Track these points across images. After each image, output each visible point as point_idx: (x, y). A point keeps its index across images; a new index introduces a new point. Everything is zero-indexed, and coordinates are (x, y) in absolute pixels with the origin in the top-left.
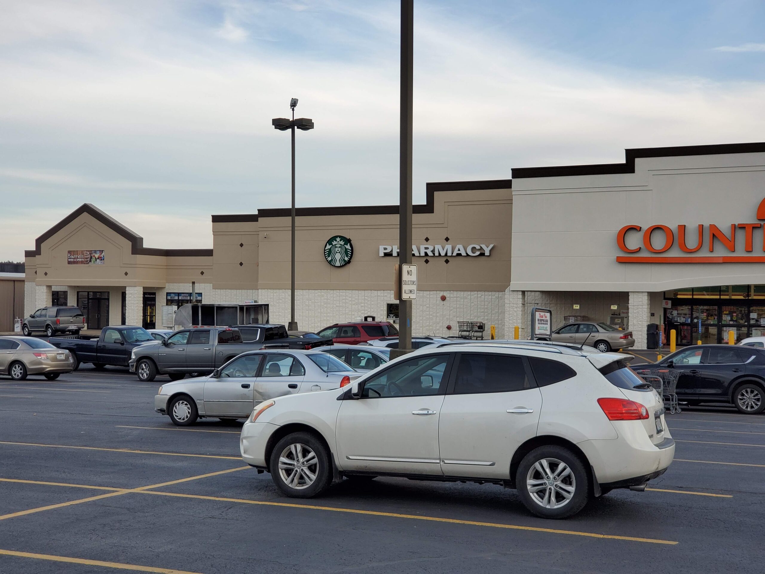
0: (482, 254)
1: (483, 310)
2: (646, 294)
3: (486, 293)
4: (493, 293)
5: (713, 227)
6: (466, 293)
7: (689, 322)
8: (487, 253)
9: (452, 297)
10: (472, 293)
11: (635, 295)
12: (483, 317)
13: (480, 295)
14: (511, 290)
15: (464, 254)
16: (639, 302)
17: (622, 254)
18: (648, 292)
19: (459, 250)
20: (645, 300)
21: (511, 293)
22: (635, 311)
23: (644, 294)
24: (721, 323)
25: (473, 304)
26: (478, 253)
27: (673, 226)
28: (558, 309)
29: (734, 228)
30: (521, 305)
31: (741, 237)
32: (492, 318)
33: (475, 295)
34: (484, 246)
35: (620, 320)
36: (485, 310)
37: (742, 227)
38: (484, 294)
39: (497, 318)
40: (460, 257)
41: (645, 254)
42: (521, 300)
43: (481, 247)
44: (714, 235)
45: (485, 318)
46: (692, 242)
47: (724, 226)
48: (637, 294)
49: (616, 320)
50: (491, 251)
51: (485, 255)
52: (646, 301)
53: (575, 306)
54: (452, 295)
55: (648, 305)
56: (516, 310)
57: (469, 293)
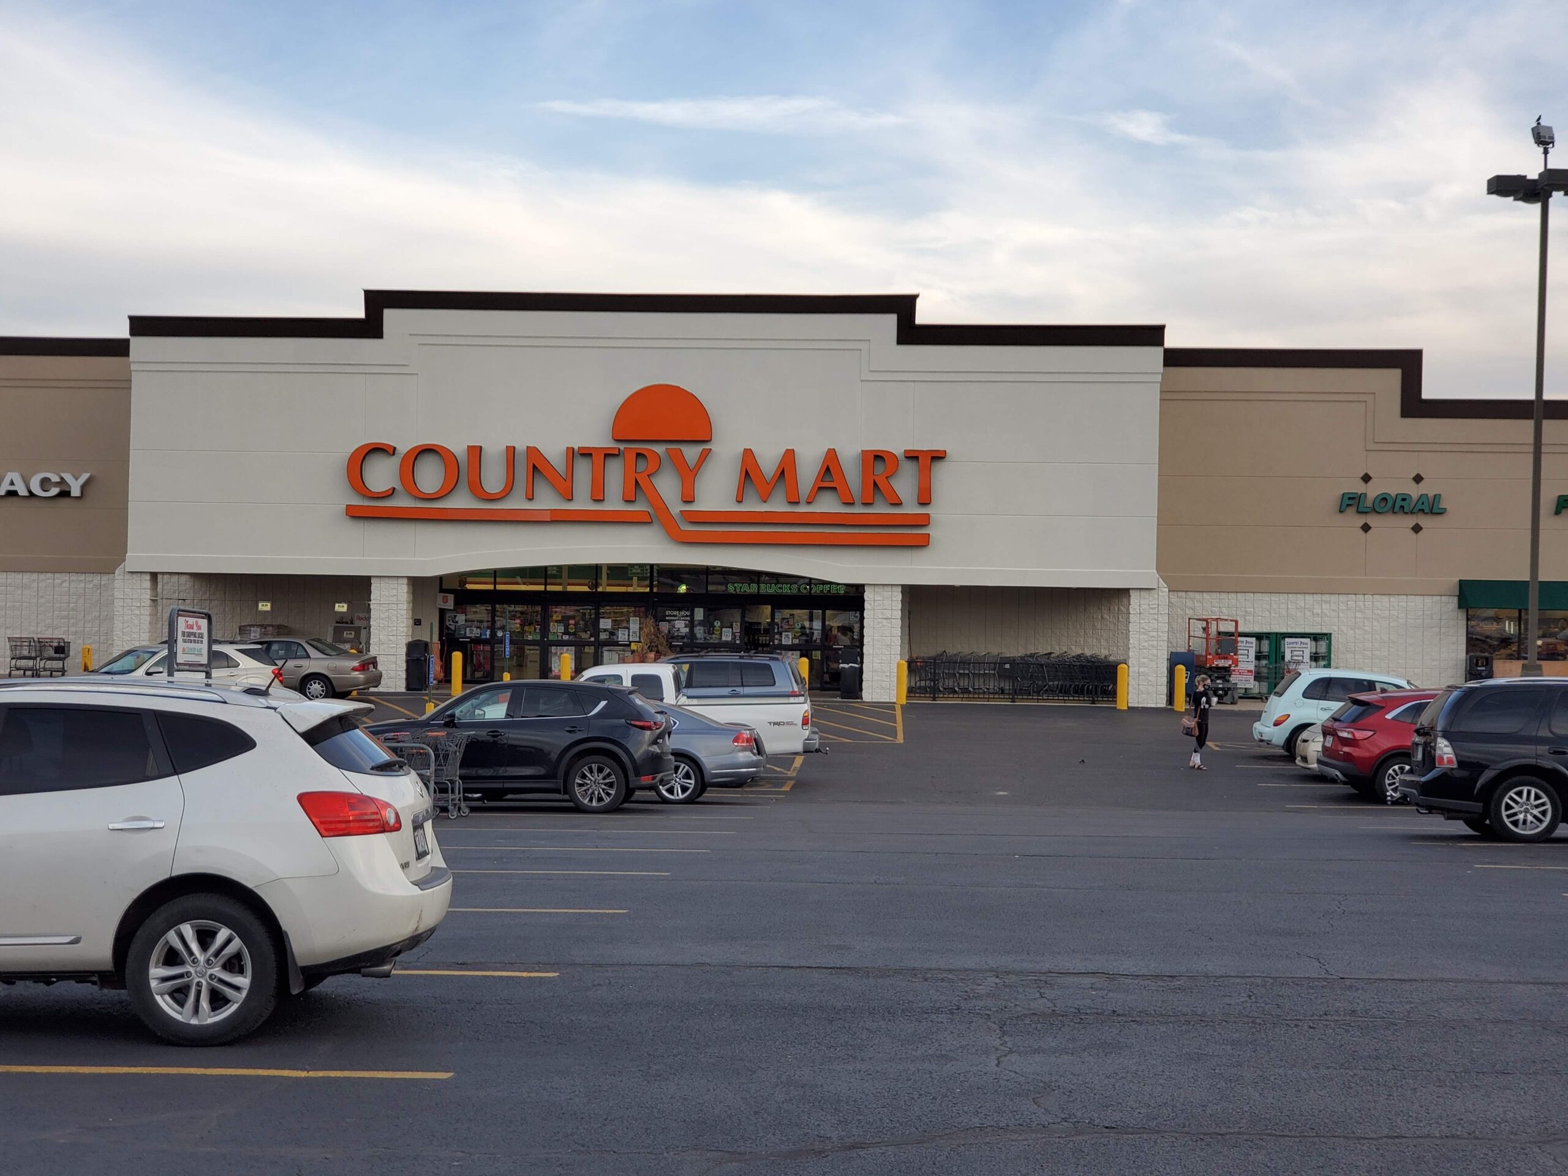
0: (65, 494)
1: (66, 613)
2: (405, 581)
3: (74, 577)
4: (89, 577)
5: (532, 452)
6: (27, 576)
7: (488, 637)
8: (75, 492)
10: (42, 577)
11: (384, 584)
12: (66, 628)
13: (60, 581)
14: (127, 570)
15: (23, 492)
16: (392, 596)
17: (357, 501)
18: (409, 578)
19: (12, 483)
20: (402, 592)
21: (127, 576)
22: (382, 616)
23: (401, 581)
24: (548, 638)
25: (42, 600)
26: (55, 491)
27: (458, 447)
28: (227, 610)
29: (572, 454)
30: (149, 602)
31: (583, 472)
32: (86, 629)
33: (48, 581)
34: (68, 477)
35: (353, 633)
36: (71, 613)
37: (586, 453)
38: (67, 578)
39: (97, 629)
40: (12, 500)
41: (403, 502)
42: (149, 592)
43: (62, 478)
44: (534, 467)
45: (71, 629)
46: (493, 480)
47: (554, 452)
48: (387, 580)
49: (345, 633)
50: (83, 487)
51: (72, 495)
52: (405, 595)
53: (263, 605)
55: (408, 603)
56: (138, 612)
57: (35, 576)
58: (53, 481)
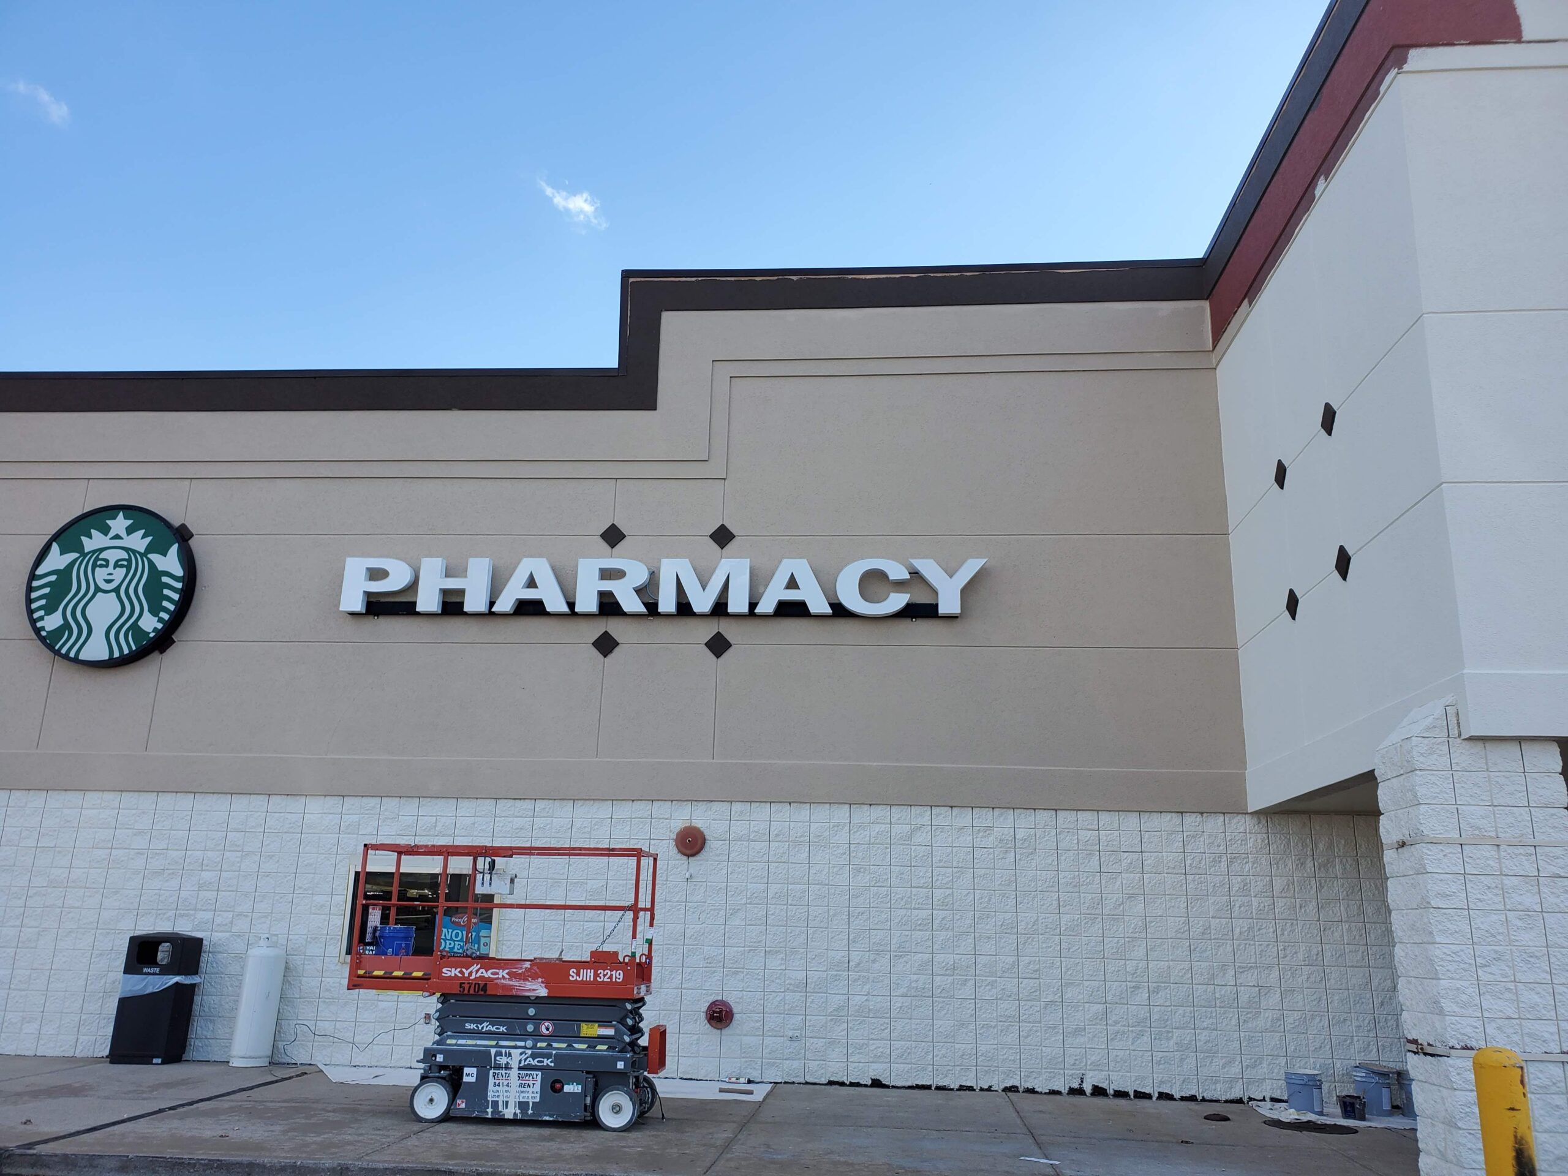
0: (922, 608)
6: (822, 813)
8: (949, 604)
9: (741, 839)
10: (863, 814)
15: (818, 605)
19: (792, 584)
25: (864, 879)
26: (897, 601)
33: (878, 828)
40: (792, 625)
43: (915, 574)
50: (967, 591)
51: (940, 611)
54: (739, 828)
57: (841, 813)
58: (891, 578)
